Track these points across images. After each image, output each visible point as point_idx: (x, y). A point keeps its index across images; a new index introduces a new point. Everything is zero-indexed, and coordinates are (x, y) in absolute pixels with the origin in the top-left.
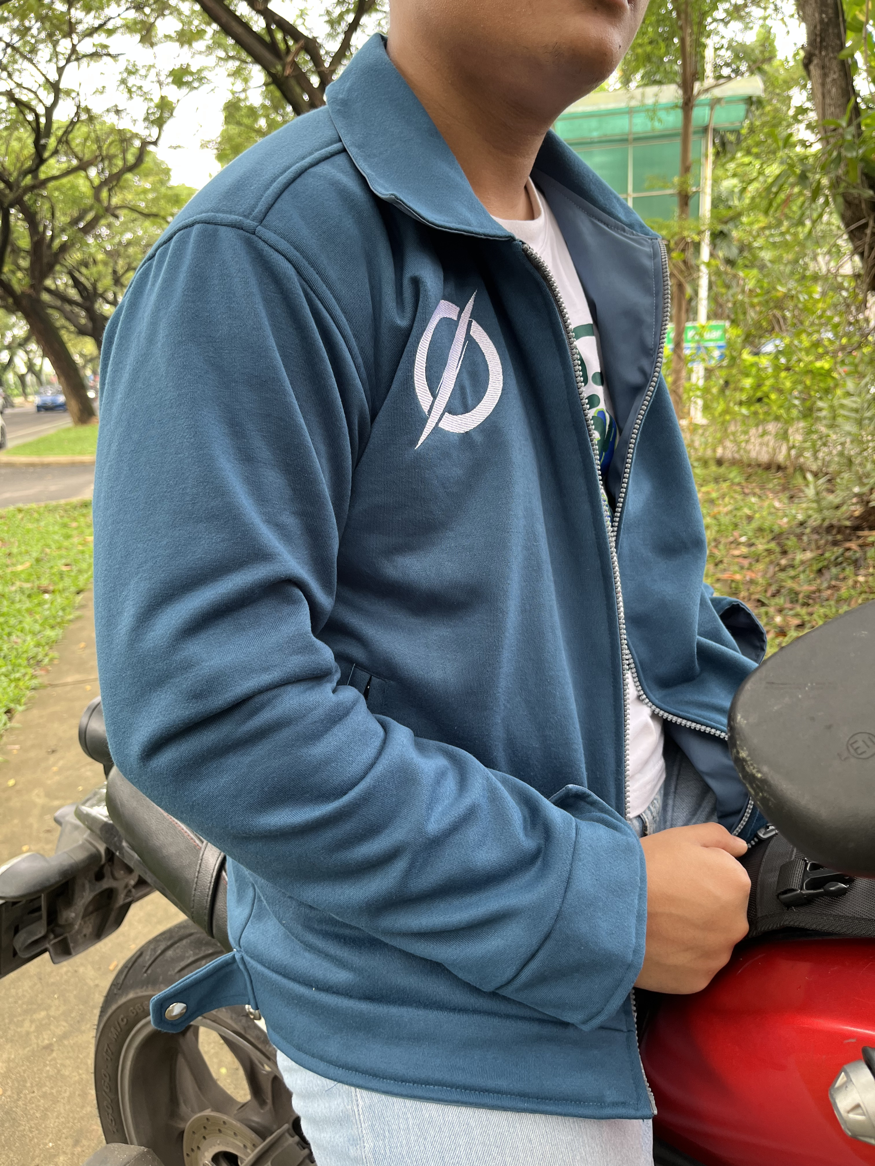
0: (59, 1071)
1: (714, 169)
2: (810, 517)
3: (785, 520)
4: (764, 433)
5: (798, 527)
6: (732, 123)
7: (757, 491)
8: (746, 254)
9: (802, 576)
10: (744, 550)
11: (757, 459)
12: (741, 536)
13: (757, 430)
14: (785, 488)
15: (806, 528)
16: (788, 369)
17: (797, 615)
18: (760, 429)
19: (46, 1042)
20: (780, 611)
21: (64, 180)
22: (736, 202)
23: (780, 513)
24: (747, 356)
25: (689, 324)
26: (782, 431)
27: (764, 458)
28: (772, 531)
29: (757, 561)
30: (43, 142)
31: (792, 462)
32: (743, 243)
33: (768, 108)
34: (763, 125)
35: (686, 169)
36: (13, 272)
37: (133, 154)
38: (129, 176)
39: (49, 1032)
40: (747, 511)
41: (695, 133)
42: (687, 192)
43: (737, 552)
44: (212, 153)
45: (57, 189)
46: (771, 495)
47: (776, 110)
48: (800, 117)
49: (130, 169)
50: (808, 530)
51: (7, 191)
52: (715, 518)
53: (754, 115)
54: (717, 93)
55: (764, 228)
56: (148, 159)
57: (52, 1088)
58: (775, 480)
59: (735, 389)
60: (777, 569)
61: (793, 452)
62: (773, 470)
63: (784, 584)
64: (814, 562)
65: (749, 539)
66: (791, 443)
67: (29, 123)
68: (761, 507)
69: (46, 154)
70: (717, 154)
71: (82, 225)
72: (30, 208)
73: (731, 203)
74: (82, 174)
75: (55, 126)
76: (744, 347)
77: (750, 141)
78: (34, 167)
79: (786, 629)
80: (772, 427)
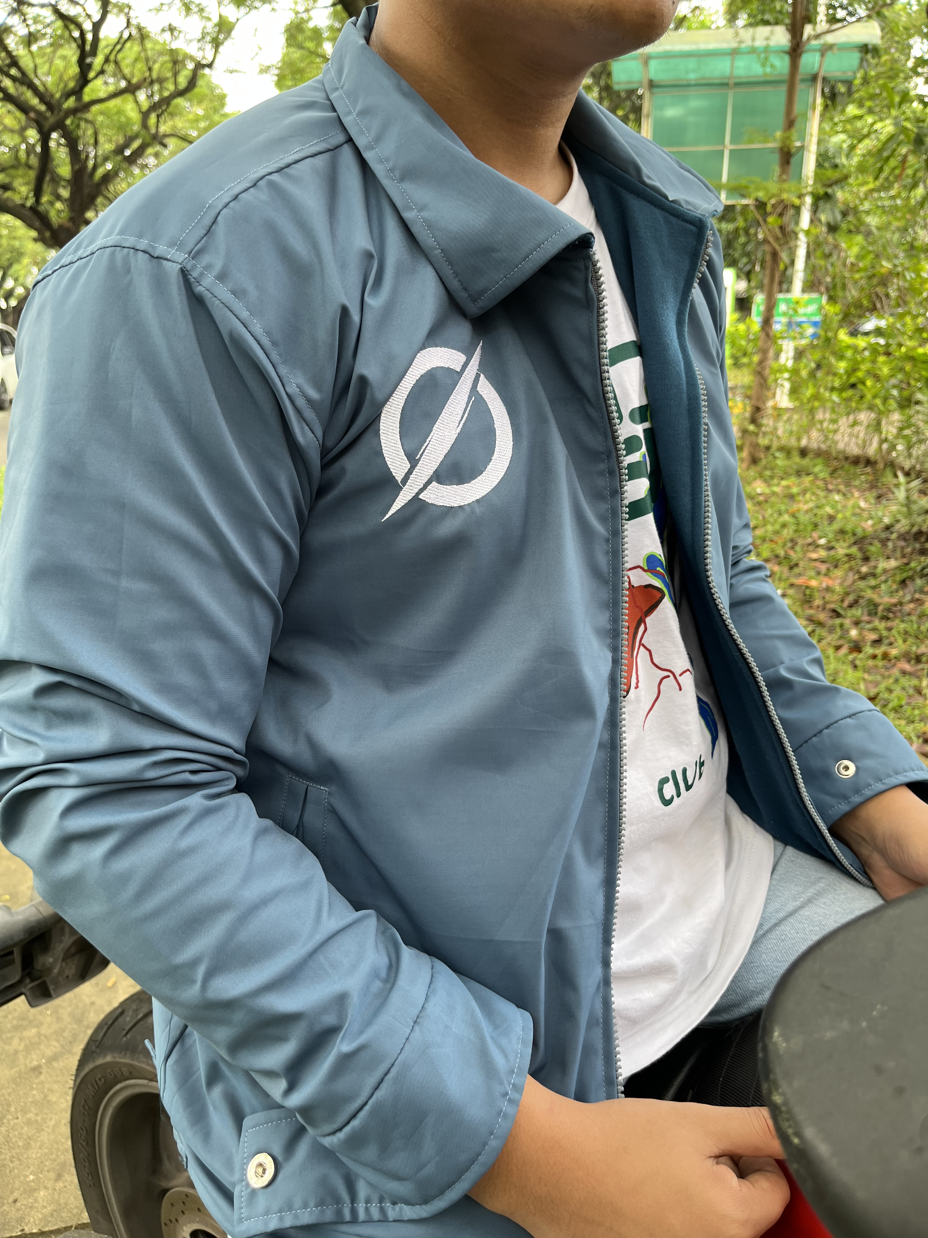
0: (46, 1096)
1: (821, 122)
2: (898, 521)
3: (870, 522)
4: (855, 423)
5: (883, 531)
6: (844, 72)
7: (842, 487)
8: (850, 218)
9: (883, 587)
10: (823, 553)
11: (844, 451)
12: (820, 538)
13: (848, 419)
14: (873, 486)
15: (892, 533)
16: (888, 354)
17: (874, 629)
18: (851, 417)
19: (35, 1063)
20: (857, 623)
21: (112, 103)
22: (844, 160)
23: (865, 515)
24: (843, 336)
25: (781, 296)
26: (875, 423)
27: (854, 450)
28: (854, 534)
29: (836, 566)
30: (88, 60)
31: (883, 457)
32: (848, 205)
33: (884, 58)
34: (878, 77)
35: (790, 124)
36: (52, 203)
37: (186, 77)
38: (179, 101)
39: (38, 1052)
40: (829, 510)
41: (803, 81)
42: (789, 149)
43: (814, 556)
44: (271, 79)
45: (102, 113)
46: (856, 494)
47: (894, 61)
48: (920, 70)
49: (181, 93)
50: (894, 536)
51: (48, 114)
52: (794, 516)
53: (869, 64)
54: (830, 39)
55: (872, 191)
56: (200, 82)
57: (37, 1115)
58: (863, 476)
59: (828, 373)
60: (856, 577)
61: (885, 446)
62: (862, 465)
63: (863, 594)
64: (898, 571)
65: (829, 542)
66: (883, 436)
67: (75, 39)
68: (845, 507)
69: (92, 75)
70: (826, 107)
71: (128, 153)
72: (72, 132)
73: (838, 161)
74: (129, 97)
75: (102, 44)
76: (841, 327)
77: (862, 93)
78: (77, 88)
79: (862, 644)
80: (864, 417)
